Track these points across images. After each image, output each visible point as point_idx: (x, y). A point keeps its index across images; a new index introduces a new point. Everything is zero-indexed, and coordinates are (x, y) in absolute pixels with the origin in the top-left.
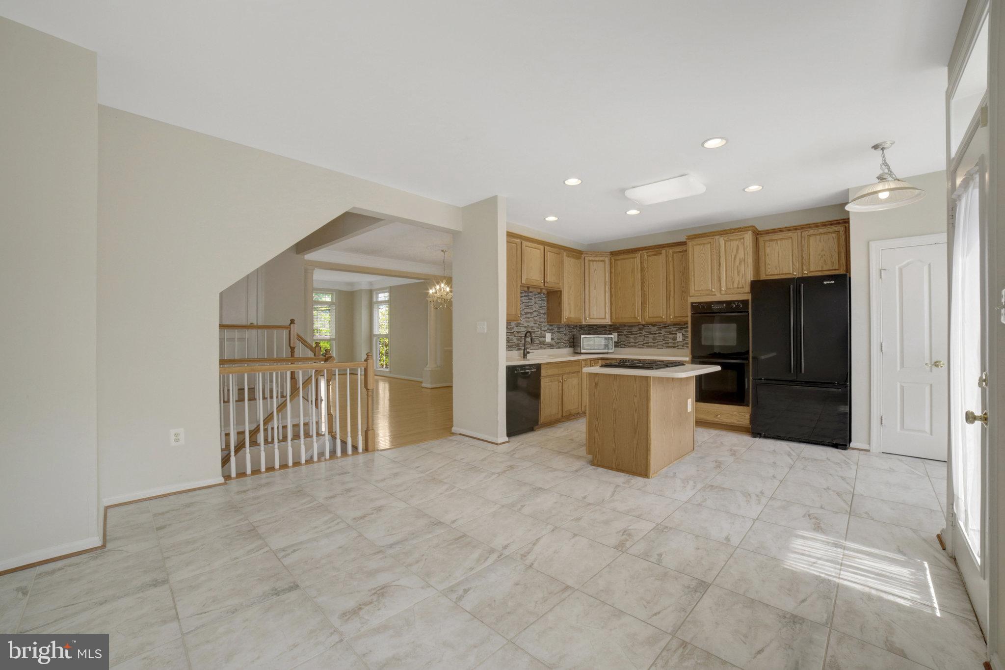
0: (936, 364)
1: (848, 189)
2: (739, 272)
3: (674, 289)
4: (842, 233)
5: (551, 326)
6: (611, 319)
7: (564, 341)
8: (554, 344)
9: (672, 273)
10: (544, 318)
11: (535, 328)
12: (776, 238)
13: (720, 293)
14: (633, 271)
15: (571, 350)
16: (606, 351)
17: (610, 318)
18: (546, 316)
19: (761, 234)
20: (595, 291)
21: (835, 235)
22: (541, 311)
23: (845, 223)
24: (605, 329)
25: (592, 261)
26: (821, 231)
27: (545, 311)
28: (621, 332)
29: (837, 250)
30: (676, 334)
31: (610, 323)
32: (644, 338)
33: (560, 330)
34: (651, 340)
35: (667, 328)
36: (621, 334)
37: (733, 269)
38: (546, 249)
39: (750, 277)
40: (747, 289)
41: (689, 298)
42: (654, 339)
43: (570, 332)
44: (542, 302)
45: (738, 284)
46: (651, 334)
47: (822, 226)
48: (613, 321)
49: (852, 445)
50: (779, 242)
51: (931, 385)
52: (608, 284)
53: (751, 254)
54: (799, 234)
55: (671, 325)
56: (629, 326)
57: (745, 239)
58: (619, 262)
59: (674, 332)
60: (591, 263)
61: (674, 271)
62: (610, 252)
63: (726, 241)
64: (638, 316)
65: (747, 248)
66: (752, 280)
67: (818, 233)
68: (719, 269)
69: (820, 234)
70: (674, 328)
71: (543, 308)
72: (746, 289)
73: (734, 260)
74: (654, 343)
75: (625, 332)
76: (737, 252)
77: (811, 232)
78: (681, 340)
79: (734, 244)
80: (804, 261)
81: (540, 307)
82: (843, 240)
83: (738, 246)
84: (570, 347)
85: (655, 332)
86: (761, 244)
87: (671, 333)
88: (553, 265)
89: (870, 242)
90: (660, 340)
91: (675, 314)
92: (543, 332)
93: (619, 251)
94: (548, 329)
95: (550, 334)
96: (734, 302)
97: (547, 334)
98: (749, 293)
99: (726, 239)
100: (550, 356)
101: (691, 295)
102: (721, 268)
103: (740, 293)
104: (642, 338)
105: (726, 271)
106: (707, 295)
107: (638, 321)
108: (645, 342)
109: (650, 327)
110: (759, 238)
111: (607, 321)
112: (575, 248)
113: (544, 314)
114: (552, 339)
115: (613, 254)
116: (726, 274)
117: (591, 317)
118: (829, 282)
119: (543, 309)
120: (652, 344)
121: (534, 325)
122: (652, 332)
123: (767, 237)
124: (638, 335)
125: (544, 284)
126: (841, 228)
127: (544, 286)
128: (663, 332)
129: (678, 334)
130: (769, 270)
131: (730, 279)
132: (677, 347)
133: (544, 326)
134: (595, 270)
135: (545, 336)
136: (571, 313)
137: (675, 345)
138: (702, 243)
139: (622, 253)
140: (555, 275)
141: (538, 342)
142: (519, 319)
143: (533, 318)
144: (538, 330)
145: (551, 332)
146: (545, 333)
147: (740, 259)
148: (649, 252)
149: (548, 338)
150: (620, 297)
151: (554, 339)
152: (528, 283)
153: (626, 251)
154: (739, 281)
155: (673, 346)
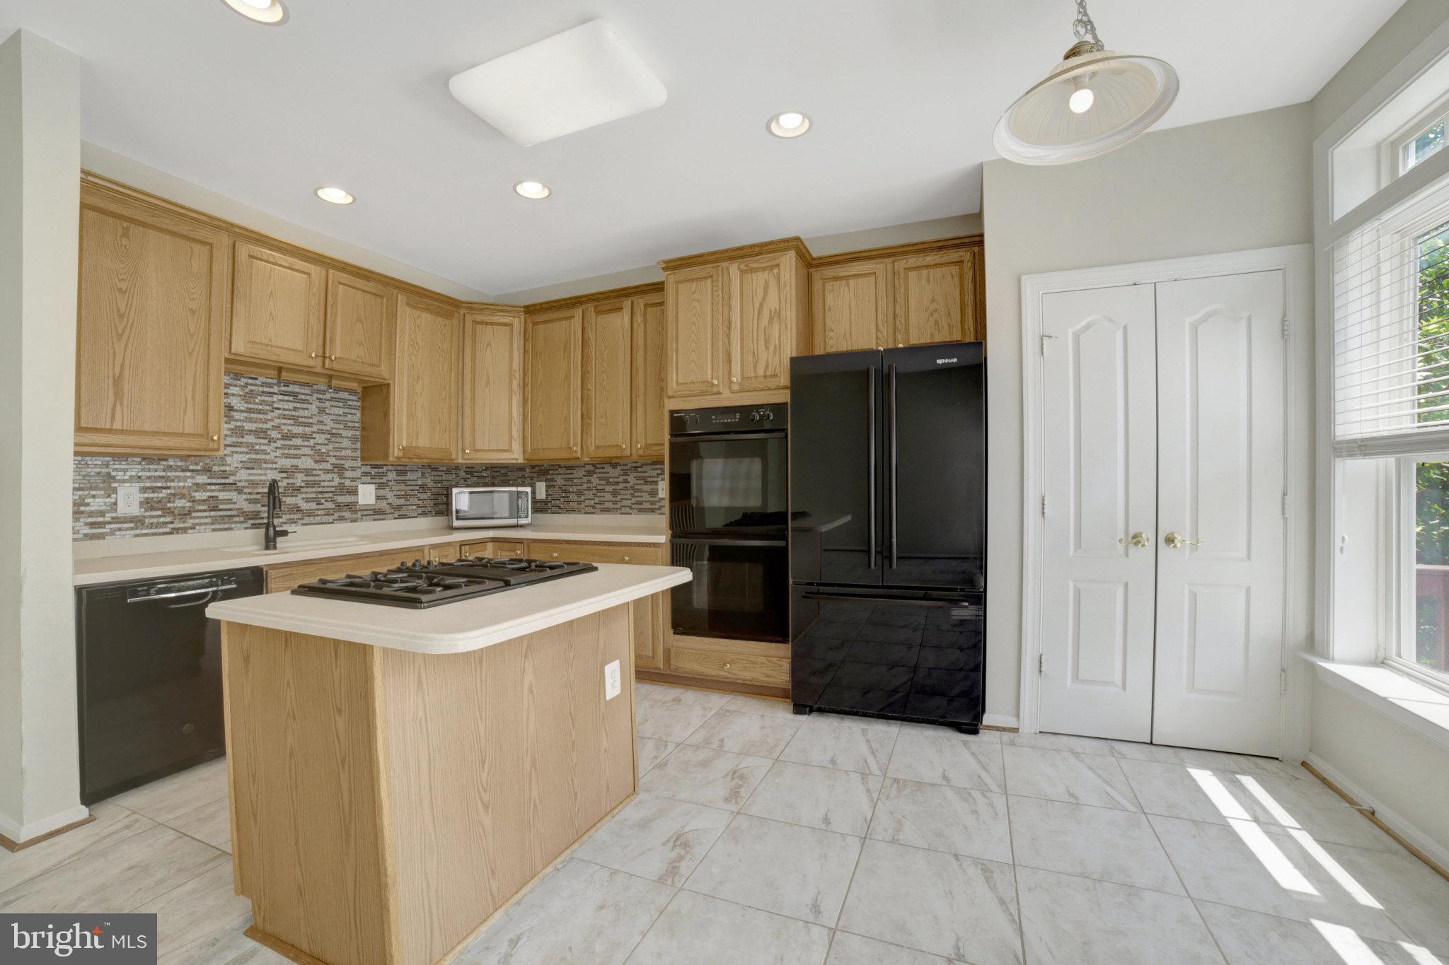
0: (1136, 539)
1: (982, 163)
2: (767, 341)
3: (645, 385)
4: (968, 265)
5: (374, 467)
6: (524, 452)
7: (416, 503)
8: (387, 509)
9: (641, 349)
10: (354, 450)
11: (320, 472)
12: (846, 274)
13: (730, 388)
14: (566, 347)
15: (441, 521)
16: (513, 521)
17: (521, 449)
18: (358, 444)
19: (818, 266)
20: (487, 390)
21: (954, 269)
22: (341, 431)
23: (976, 242)
24: (513, 473)
25: (482, 323)
26: (930, 259)
27: (356, 433)
28: (553, 480)
29: (958, 301)
30: (656, 483)
31: (521, 461)
32: (595, 492)
33: (407, 478)
34: (608, 497)
35: (639, 470)
36: (552, 483)
37: (755, 333)
38: (330, 276)
39: (790, 348)
40: (785, 379)
41: (666, 400)
42: (615, 493)
43: (436, 482)
44: (349, 411)
45: (767, 366)
46: (609, 483)
47: (932, 249)
48: (527, 456)
49: (987, 719)
50: (852, 282)
51: (1126, 585)
52: (518, 376)
53: (794, 301)
54: (890, 266)
55: (647, 465)
56: (568, 468)
57: (782, 267)
58: (541, 327)
59: (652, 479)
60: (480, 327)
61: (646, 348)
62: (524, 307)
63: (743, 272)
64: (575, 445)
65: (785, 286)
66: (794, 355)
67: (924, 263)
68: (728, 336)
69: (927, 267)
70: (653, 469)
71: (348, 424)
72: (782, 378)
73: (759, 314)
74: (615, 502)
75: (559, 481)
76: (764, 298)
77: (912, 261)
79: (759, 279)
80: (897, 322)
81: (338, 422)
82: (970, 281)
83: (767, 283)
84: (438, 514)
85: (616, 480)
86: (817, 286)
87: (646, 482)
88: (359, 320)
89: (1023, 278)
90: (626, 497)
91: (646, 438)
92: (348, 483)
94: (366, 474)
95: (373, 487)
96: (757, 407)
97: (360, 486)
98: (786, 388)
99: (743, 267)
100: (363, 537)
101: (670, 393)
102: (732, 333)
103: (769, 389)
104: (591, 492)
105: (742, 339)
106: (703, 393)
107: (575, 455)
108: (597, 500)
109: (608, 468)
110: (814, 273)
111: (516, 456)
112: (443, 293)
113: (353, 438)
115: (530, 310)
116: (742, 347)
117: (478, 447)
118: (947, 361)
120: (610, 505)
121: (314, 465)
122: (611, 480)
123: (830, 272)
124: (585, 486)
125: (324, 363)
126: (965, 255)
127: (323, 367)
128: (631, 478)
130: (831, 342)
131: (750, 358)
132: (659, 511)
133: (353, 469)
134: (489, 344)
135: (354, 492)
136: (418, 437)
137: (654, 507)
138: (696, 277)
139: (547, 309)
140: (362, 343)
141: (330, 505)
142: (216, 446)
143: (312, 448)
144: (330, 476)
145: (374, 481)
146: (354, 484)
147: (770, 311)
148: (599, 305)
149: (367, 495)
150: (541, 404)
151: (387, 499)
152: (257, 354)
153: (555, 304)
154: (767, 362)
155: (650, 509)
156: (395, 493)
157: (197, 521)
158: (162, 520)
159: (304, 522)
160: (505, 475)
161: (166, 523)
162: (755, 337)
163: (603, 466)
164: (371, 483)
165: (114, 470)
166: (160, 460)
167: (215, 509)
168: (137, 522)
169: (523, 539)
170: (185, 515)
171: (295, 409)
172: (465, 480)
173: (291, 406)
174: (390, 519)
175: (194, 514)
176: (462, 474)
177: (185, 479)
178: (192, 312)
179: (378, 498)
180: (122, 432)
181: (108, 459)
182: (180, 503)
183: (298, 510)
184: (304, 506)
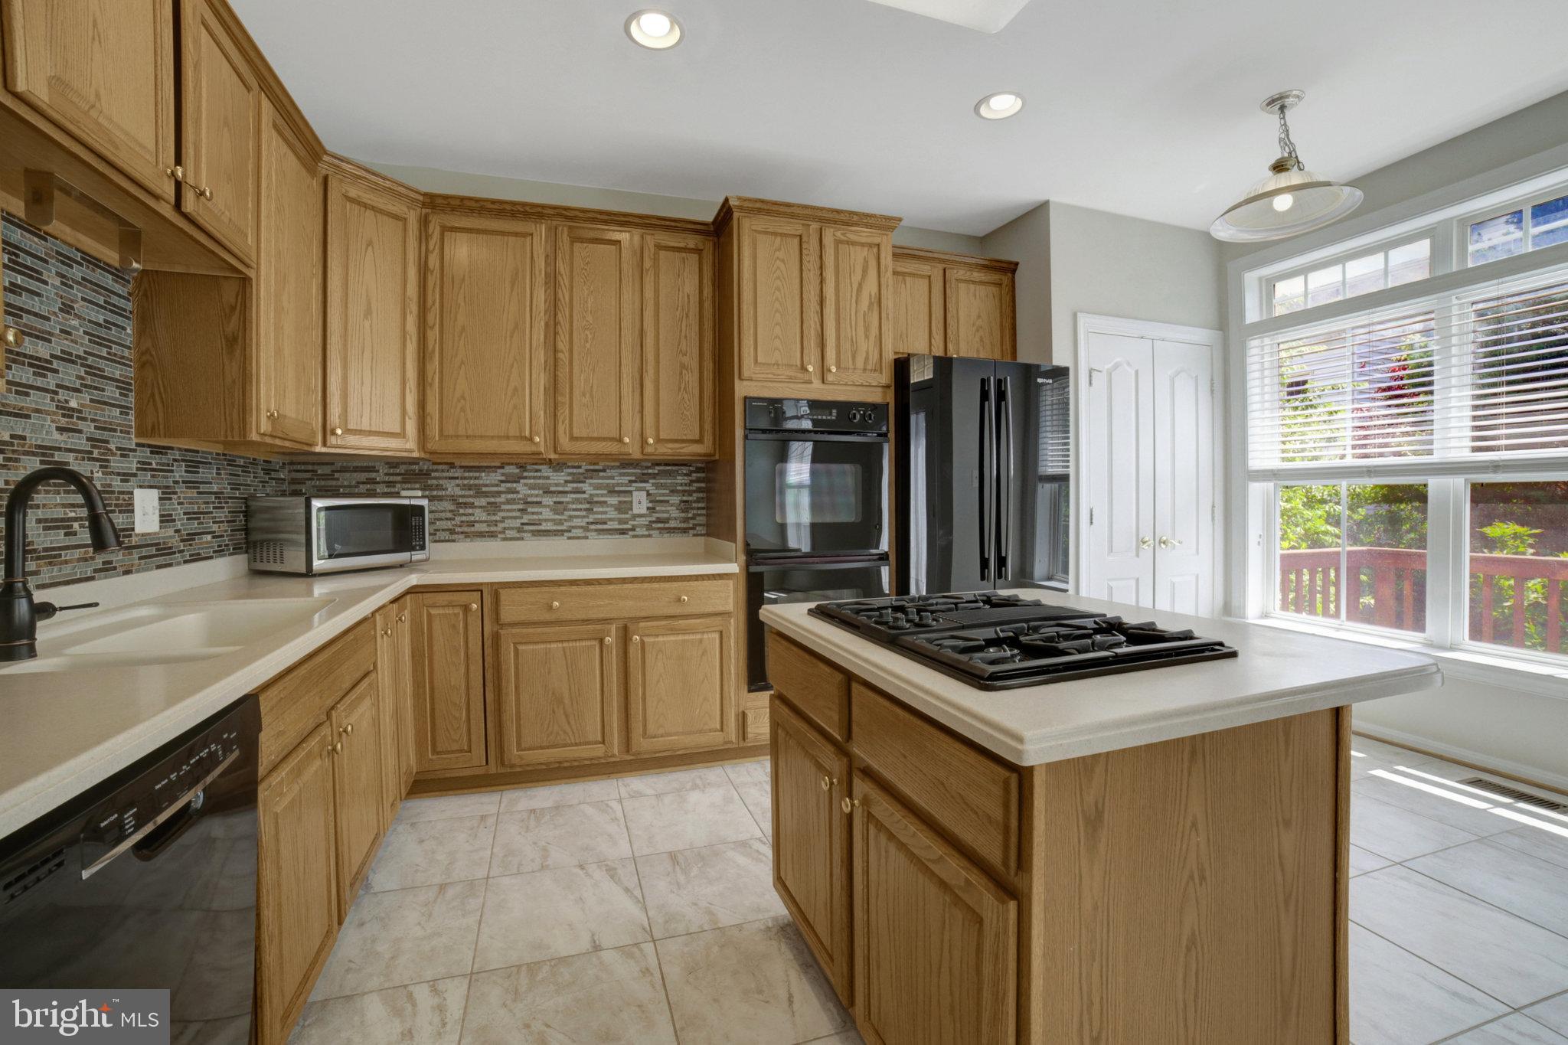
2: (867, 330)
3: (657, 358)
5: (157, 450)
6: (421, 439)
7: (215, 528)
8: (175, 542)
10: (125, 410)
11: (66, 455)
12: (903, 269)
17: (417, 435)
18: (132, 398)
20: (367, 324)
21: (996, 292)
22: (102, 364)
24: (373, 475)
25: (357, 202)
26: (976, 276)
27: (131, 372)
28: (439, 487)
30: (628, 493)
31: (416, 453)
32: (522, 507)
33: (197, 477)
34: (547, 514)
35: (601, 474)
37: (853, 318)
40: (887, 377)
42: (559, 507)
43: (235, 487)
44: (114, 318)
45: (867, 359)
46: (547, 492)
47: (977, 266)
50: (908, 280)
54: (942, 273)
55: (612, 468)
59: (621, 489)
61: (657, 305)
62: (425, 195)
63: (838, 242)
67: (972, 279)
69: (974, 283)
70: (623, 475)
71: (115, 348)
72: (885, 375)
73: (857, 296)
74: (558, 522)
76: (863, 278)
77: (962, 273)
78: (644, 511)
79: (857, 255)
80: (950, 332)
81: (97, 340)
83: (865, 262)
84: (237, 550)
85: (561, 489)
87: (612, 492)
89: (1078, 315)
91: (658, 433)
93: (462, 199)
94: (144, 466)
95: (155, 494)
96: (856, 405)
97: (138, 492)
98: (888, 387)
99: (841, 235)
101: (744, 376)
102: (827, 313)
103: (870, 386)
104: (516, 507)
105: (838, 321)
108: (525, 519)
111: (407, 446)
113: (123, 386)
114: (165, 519)
115: (434, 203)
116: (838, 329)
117: (352, 426)
118: (1044, 381)
119: (119, 361)
122: (552, 489)
124: (503, 498)
128: (588, 487)
129: (635, 494)
131: (848, 346)
132: (631, 533)
133: (125, 453)
134: (370, 244)
135: (128, 505)
137: (625, 526)
138: (780, 231)
139: (472, 210)
145: (156, 482)
146: (126, 487)
147: (870, 295)
148: (577, 227)
149: (147, 512)
150: (462, 362)
151: (175, 521)
153: (492, 206)
154: (867, 353)
155: (618, 530)
156: (184, 509)
159: (41, 579)
160: (329, 477)
162: (853, 323)
163: (540, 467)
164: (151, 487)
169: (481, 584)
174: (178, 564)
179: (162, 519)
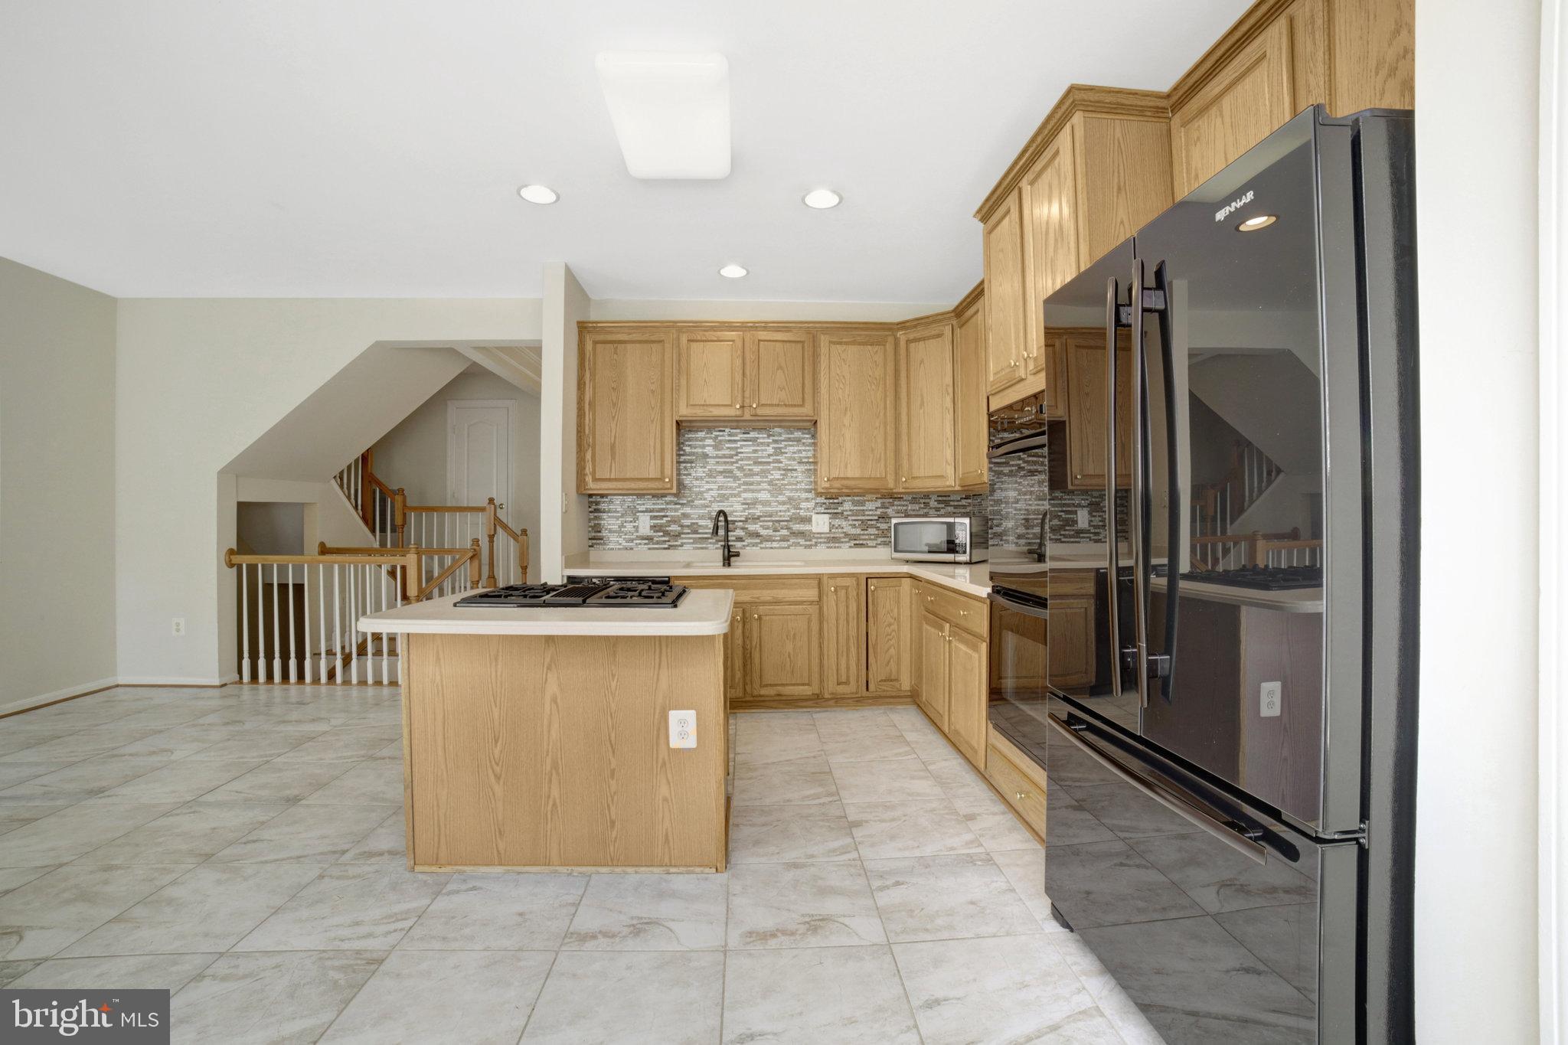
6: (957, 476)
8: (842, 537)
10: (808, 483)
11: (777, 504)
17: (954, 474)
22: (796, 468)
25: (914, 340)
31: (957, 488)
38: (751, 337)
48: (961, 482)
60: (913, 345)
71: (804, 460)
81: (792, 459)
88: (779, 368)
92: (802, 513)
94: (820, 505)
95: (827, 516)
97: (815, 516)
114: (834, 527)
115: (958, 313)
117: (914, 474)
119: (804, 464)
121: (771, 498)
125: (744, 411)
134: (922, 361)
135: (809, 520)
136: (846, 468)
139: (967, 307)
140: (784, 388)
141: (785, 532)
142: (669, 486)
143: (770, 483)
144: (784, 508)
145: (829, 511)
146: (808, 514)
149: (821, 523)
151: (842, 528)
152: (695, 413)
156: (851, 522)
157: (685, 541)
158: (664, 539)
159: (762, 546)
161: (666, 541)
164: (825, 513)
165: (638, 504)
166: (662, 497)
167: (696, 532)
168: (650, 539)
170: (678, 535)
171: (755, 451)
172: (937, 509)
173: (750, 449)
174: (844, 547)
175: (683, 536)
176: (933, 504)
177: (676, 510)
178: (653, 392)
179: (832, 526)
180: (616, 480)
181: (635, 497)
182: (674, 528)
183: (757, 535)
184: (763, 532)
